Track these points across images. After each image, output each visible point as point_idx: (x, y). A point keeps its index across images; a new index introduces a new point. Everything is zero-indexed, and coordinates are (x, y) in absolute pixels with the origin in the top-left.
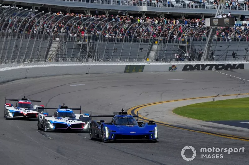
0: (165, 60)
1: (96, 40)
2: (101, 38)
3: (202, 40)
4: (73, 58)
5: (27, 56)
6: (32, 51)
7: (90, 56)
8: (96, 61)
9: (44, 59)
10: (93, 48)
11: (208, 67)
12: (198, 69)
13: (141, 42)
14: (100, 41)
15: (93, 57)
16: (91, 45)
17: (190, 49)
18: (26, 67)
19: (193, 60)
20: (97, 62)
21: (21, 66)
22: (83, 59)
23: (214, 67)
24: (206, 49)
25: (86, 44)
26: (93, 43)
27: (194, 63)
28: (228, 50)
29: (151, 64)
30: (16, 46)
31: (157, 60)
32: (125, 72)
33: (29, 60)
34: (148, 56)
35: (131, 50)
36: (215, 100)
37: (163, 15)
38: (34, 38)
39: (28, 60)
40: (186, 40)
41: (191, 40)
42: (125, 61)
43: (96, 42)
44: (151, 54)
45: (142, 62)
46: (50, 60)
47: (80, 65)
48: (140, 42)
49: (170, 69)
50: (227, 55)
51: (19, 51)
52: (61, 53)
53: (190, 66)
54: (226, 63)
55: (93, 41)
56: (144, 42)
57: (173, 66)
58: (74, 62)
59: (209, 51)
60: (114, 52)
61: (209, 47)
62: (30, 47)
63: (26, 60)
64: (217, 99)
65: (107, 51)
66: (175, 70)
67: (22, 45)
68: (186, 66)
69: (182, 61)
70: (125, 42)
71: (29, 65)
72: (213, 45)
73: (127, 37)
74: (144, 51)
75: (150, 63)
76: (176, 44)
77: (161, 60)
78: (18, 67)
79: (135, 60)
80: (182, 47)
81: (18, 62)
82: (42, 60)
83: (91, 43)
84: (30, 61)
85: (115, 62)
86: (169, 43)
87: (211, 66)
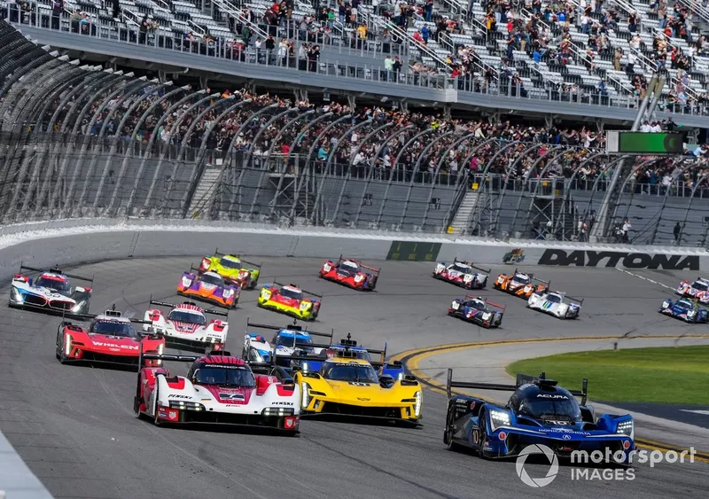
0: (494, 234)
1: (318, 171)
2: (333, 166)
3: (595, 187)
4: (256, 213)
5: (137, 201)
6: (152, 187)
7: (299, 211)
8: (314, 224)
9: (182, 211)
10: (310, 190)
11: (606, 259)
12: (580, 263)
13: (437, 182)
14: (328, 173)
15: (310, 213)
16: (305, 181)
17: (563, 208)
18: (134, 228)
19: (568, 238)
20: (317, 227)
21: (120, 227)
22: (283, 217)
23: (622, 259)
24: (603, 210)
25: (293, 179)
26: (311, 176)
27: (569, 247)
28: (660, 219)
29: (459, 241)
30: (111, 172)
31: (474, 233)
32: (389, 257)
33: (142, 211)
34: (451, 220)
35: (408, 202)
36: (619, 347)
37: (497, 115)
38: (158, 156)
39: (138, 211)
40: (554, 186)
41: (565, 186)
42: (390, 230)
43: (318, 175)
44: (459, 216)
45: (435, 235)
46: (197, 214)
47: (271, 232)
48: (433, 183)
49: (507, 259)
50: (656, 231)
51: (118, 184)
52: (226, 200)
53: (561, 253)
54: (653, 250)
55: (311, 171)
56: (444, 182)
57: (516, 251)
58: (258, 224)
59: (611, 218)
60: (364, 204)
61: (611, 207)
62: (145, 179)
63: (135, 210)
64: (625, 344)
65: (345, 200)
66: (519, 261)
67: (127, 170)
68: (549, 252)
69: (539, 241)
70: (394, 179)
71: (141, 225)
72: (622, 202)
73: (401, 168)
74: (441, 206)
75: (455, 240)
76: (527, 194)
77: (486, 232)
78: (112, 228)
79: (418, 229)
80: (541, 203)
81: (113, 215)
82: (175, 214)
83: (305, 176)
84: (144, 213)
85: (365, 231)
86: (507, 188)
87: (614, 257)
